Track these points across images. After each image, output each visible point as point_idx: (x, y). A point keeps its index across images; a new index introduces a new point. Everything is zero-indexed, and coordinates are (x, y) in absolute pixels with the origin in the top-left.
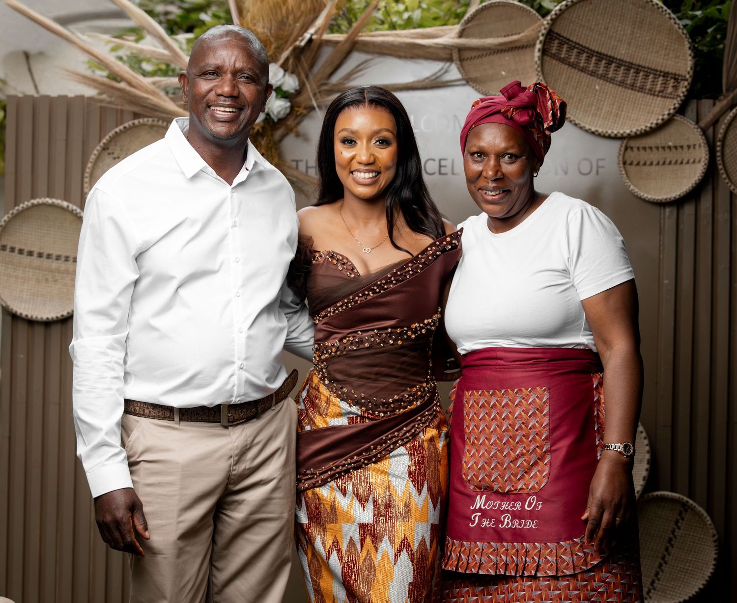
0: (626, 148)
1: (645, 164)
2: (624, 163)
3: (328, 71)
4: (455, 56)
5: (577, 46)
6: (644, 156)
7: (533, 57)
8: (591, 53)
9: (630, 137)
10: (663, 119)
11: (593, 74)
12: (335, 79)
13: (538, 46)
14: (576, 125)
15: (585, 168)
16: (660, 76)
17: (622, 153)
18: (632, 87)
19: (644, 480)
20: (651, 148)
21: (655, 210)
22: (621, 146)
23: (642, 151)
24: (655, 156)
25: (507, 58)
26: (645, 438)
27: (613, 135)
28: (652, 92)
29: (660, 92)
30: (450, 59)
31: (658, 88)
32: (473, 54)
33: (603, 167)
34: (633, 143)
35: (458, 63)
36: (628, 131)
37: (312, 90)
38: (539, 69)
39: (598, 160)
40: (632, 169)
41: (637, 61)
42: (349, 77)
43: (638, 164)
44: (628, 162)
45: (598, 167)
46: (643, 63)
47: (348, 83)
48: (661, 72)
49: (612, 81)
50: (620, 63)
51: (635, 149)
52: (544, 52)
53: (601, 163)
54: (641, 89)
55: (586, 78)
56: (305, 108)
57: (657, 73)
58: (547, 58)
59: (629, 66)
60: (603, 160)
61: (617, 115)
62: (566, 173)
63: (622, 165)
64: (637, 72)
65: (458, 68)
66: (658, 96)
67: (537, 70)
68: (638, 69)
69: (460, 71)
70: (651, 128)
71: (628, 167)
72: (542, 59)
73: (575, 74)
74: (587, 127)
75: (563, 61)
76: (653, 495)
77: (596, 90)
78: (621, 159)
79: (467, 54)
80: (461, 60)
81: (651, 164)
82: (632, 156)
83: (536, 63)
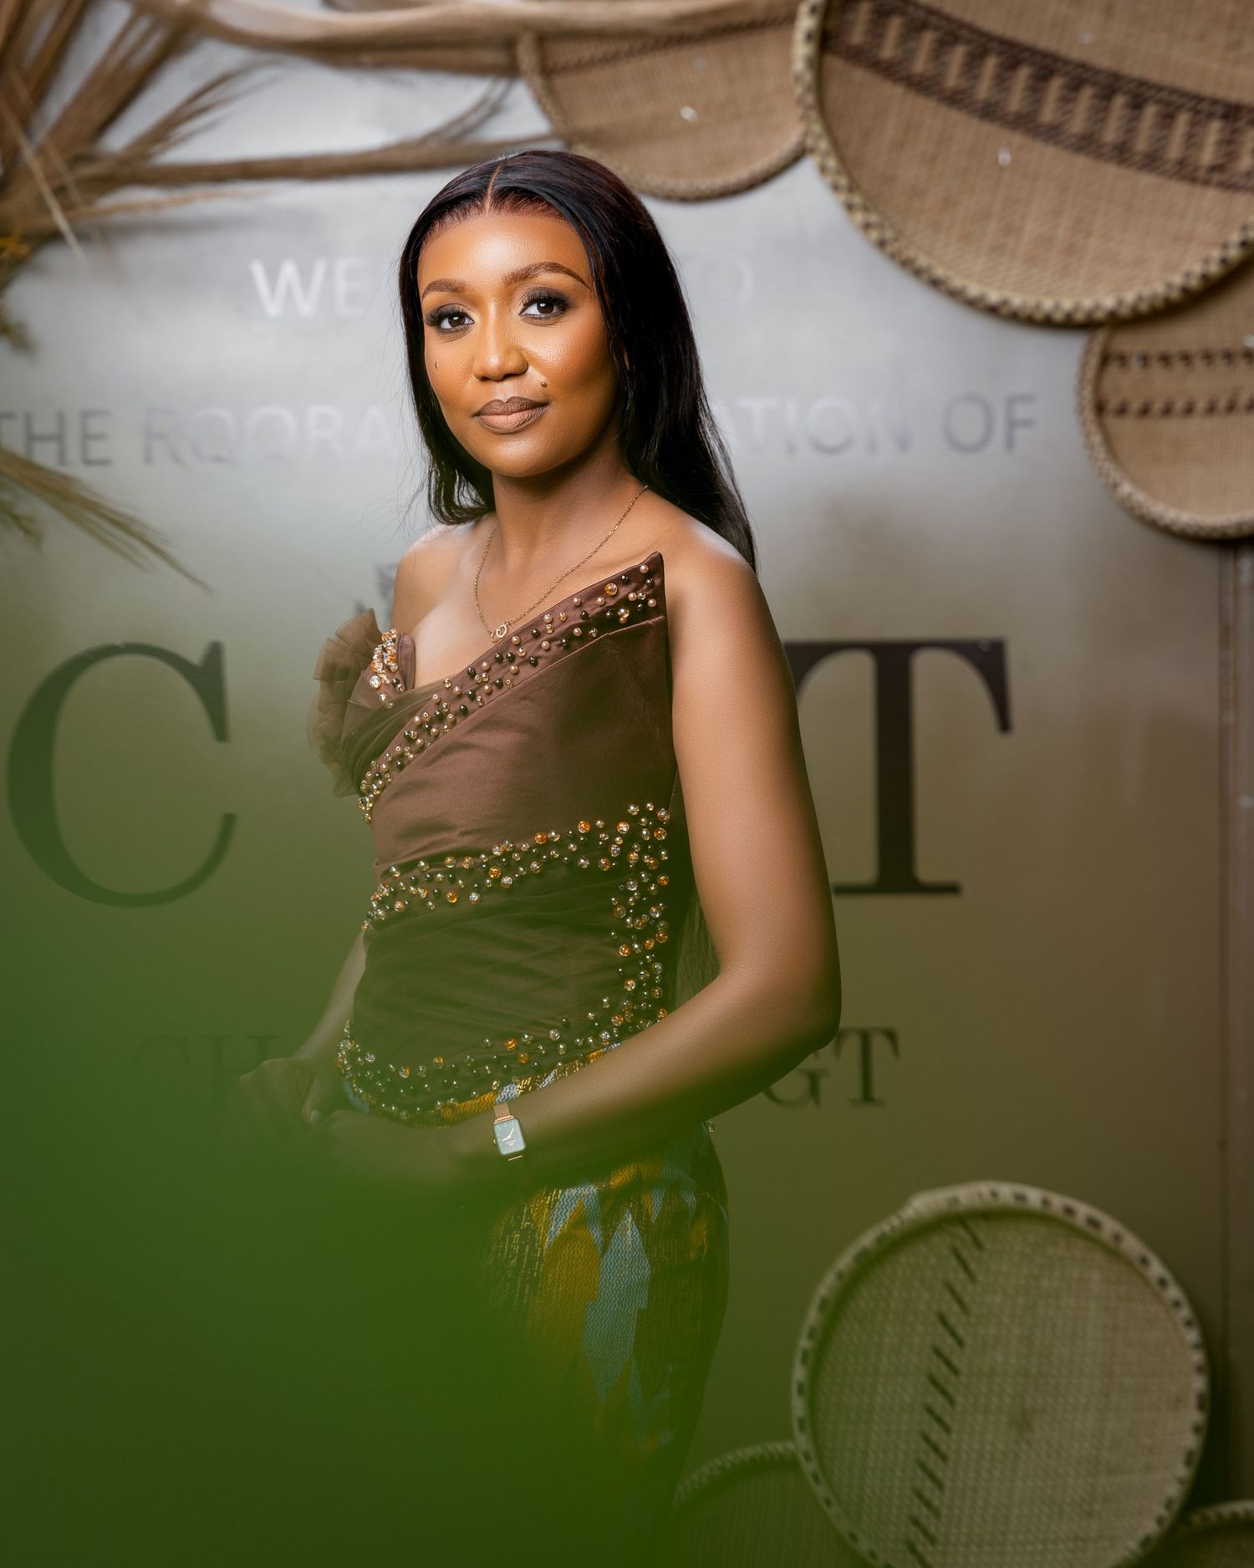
0: (1105, 360)
1: (1167, 411)
2: (1100, 408)
3: (99, 112)
4: (526, 56)
5: (934, 19)
6: (1163, 384)
7: (787, 61)
8: (982, 44)
9: (1117, 322)
10: (1224, 261)
11: (989, 112)
12: (119, 140)
13: (806, 23)
14: (935, 283)
15: (969, 427)
16: (1210, 116)
17: (1091, 374)
18: (1122, 153)
19: (1188, 1462)
20: (1186, 358)
21: (1206, 563)
22: (1087, 352)
23: (1157, 370)
24: (1200, 384)
25: (700, 63)
26: (1188, 1324)
27: (1058, 316)
28: (1186, 171)
29: (1215, 168)
30: (510, 71)
31: (1208, 155)
32: (587, 51)
33: (1027, 423)
34: (1130, 343)
35: (538, 81)
36: (1109, 303)
37: (49, 178)
38: (810, 99)
39: (1012, 401)
40: (1126, 428)
41: (1135, 68)
42: (164, 132)
43: (1145, 411)
44: (1113, 403)
45: (1012, 424)
46: (1154, 76)
47: (162, 151)
48: (1215, 102)
49: (1052, 134)
50: (1080, 76)
51: (1135, 365)
52: (825, 41)
53: (1021, 411)
54: (1152, 162)
55: (965, 129)
56: (26, 238)
57: (1202, 108)
58: (834, 63)
59: (1110, 85)
60: (1027, 399)
61: (1071, 250)
62: (904, 444)
63: (1090, 414)
64: (1137, 104)
65: (539, 101)
66: (1206, 183)
67: (800, 101)
68: (1140, 94)
69: (544, 110)
70: (1185, 290)
71: (1112, 422)
72: (817, 65)
73: (930, 114)
74: (974, 290)
75: (888, 71)
76: (1220, 1516)
77: (1002, 168)
78: (1088, 393)
79: (565, 53)
80: (548, 72)
81: (1189, 410)
82: (1125, 384)
83: (798, 78)
